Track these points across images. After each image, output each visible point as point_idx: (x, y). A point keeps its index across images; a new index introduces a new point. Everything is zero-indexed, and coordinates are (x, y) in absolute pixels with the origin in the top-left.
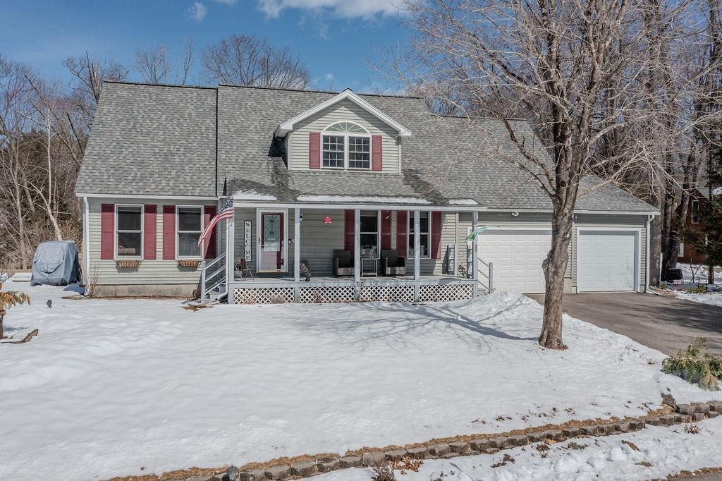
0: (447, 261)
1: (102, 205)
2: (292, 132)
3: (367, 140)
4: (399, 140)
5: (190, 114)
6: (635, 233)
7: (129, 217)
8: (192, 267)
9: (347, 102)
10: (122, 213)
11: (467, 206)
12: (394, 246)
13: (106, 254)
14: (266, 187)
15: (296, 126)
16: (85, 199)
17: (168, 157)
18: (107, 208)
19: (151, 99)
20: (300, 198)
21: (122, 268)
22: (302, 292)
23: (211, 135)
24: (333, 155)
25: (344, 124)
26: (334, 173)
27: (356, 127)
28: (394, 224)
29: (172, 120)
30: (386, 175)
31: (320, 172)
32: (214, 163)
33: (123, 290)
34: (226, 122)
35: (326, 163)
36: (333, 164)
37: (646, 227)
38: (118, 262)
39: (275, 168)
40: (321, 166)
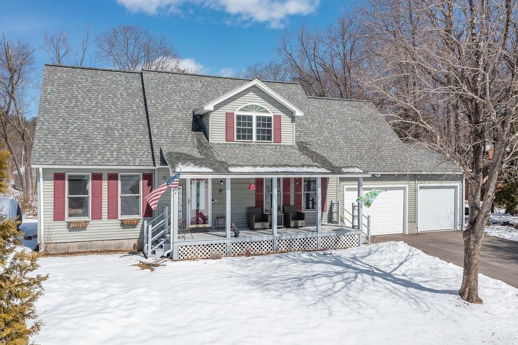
0: (331, 213)
1: (55, 174)
2: (212, 111)
3: (269, 119)
4: (293, 118)
5: (121, 94)
6: (455, 187)
7: (78, 183)
9: (255, 89)
10: (72, 180)
11: (353, 173)
12: (292, 203)
13: (58, 216)
15: (217, 107)
16: (41, 170)
17: (108, 131)
18: (59, 177)
19: (87, 80)
20: (231, 169)
21: (72, 227)
22: (232, 246)
23: (141, 113)
24: (244, 131)
25: (252, 106)
26: (245, 145)
27: (262, 108)
28: (292, 186)
29: (107, 100)
30: (284, 146)
31: (235, 145)
32: (147, 136)
33: (74, 247)
34: (153, 102)
35: (238, 137)
36: (244, 138)
37: (462, 182)
38: (69, 223)
39: (199, 141)
40: (235, 140)
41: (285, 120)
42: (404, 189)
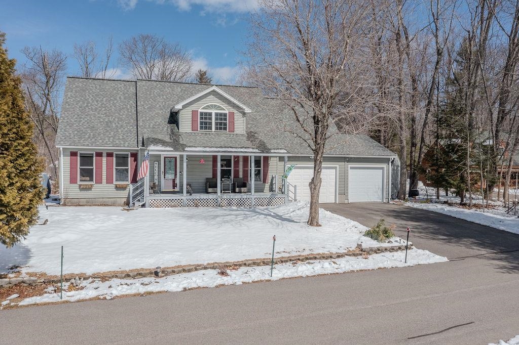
0: (272, 184)
1: (71, 152)
2: (181, 110)
3: (225, 115)
4: (244, 114)
5: (120, 98)
6: (382, 168)
7: (86, 159)
8: (123, 188)
9: (214, 93)
10: (82, 156)
11: (281, 153)
12: (241, 175)
13: (73, 180)
14: (167, 142)
15: (184, 107)
16: (61, 149)
17: (108, 124)
18: (74, 154)
19: (96, 88)
20: (186, 149)
21: (82, 188)
22: (188, 202)
23: (133, 111)
24: (206, 123)
25: (212, 105)
26: (206, 134)
27: (219, 107)
28: (241, 163)
29: (109, 102)
30: (236, 134)
31: (198, 133)
32: (136, 127)
33: (83, 201)
34: (142, 103)
35: (201, 128)
36: (206, 128)
37: (388, 164)
38: (80, 185)
39: (172, 130)
40: (199, 130)
41: (238, 116)
42: (335, 168)
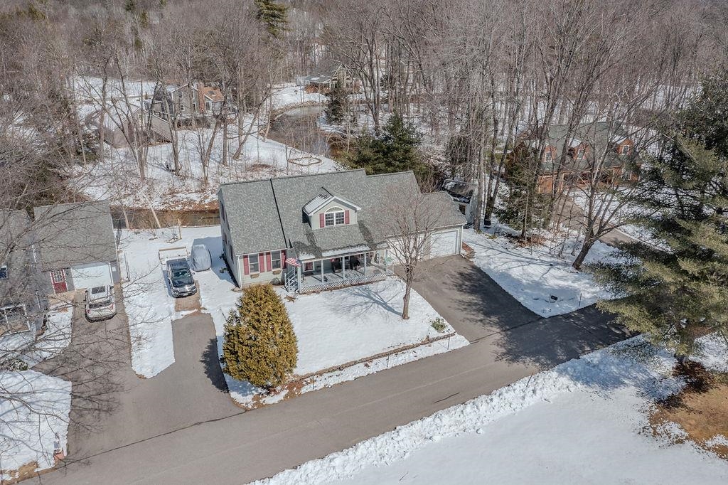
1: (243, 256)
2: (313, 216)
3: (343, 213)
4: (356, 211)
5: (263, 200)
6: (456, 231)
7: (254, 258)
8: (278, 273)
9: (335, 200)
10: (251, 257)
13: (246, 273)
17: (262, 229)
18: (245, 257)
20: (324, 255)
21: (253, 277)
23: (276, 213)
24: (330, 221)
25: (333, 208)
26: (330, 228)
27: (338, 208)
29: (257, 206)
30: (351, 225)
31: (325, 229)
32: (281, 230)
34: (281, 204)
35: (327, 225)
36: (330, 224)
38: (251, 276)
39: (307, 230)
40: (325, 226)
41: (352, 212)
